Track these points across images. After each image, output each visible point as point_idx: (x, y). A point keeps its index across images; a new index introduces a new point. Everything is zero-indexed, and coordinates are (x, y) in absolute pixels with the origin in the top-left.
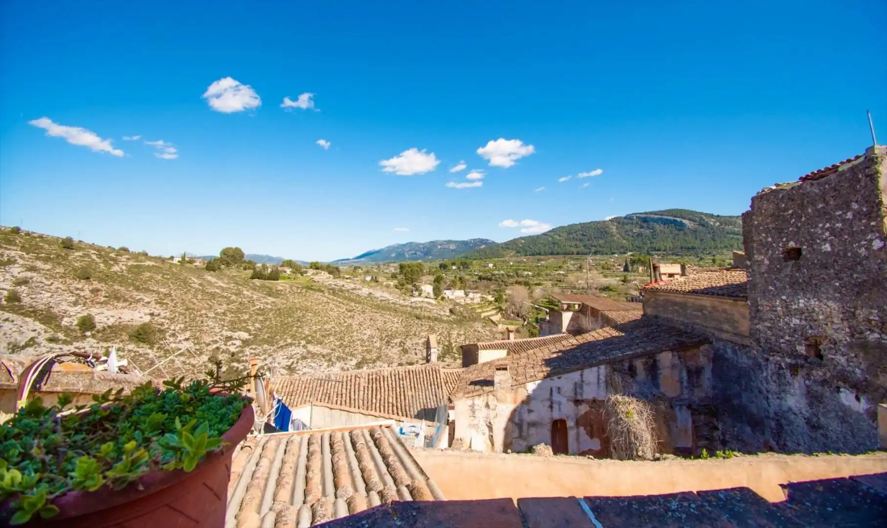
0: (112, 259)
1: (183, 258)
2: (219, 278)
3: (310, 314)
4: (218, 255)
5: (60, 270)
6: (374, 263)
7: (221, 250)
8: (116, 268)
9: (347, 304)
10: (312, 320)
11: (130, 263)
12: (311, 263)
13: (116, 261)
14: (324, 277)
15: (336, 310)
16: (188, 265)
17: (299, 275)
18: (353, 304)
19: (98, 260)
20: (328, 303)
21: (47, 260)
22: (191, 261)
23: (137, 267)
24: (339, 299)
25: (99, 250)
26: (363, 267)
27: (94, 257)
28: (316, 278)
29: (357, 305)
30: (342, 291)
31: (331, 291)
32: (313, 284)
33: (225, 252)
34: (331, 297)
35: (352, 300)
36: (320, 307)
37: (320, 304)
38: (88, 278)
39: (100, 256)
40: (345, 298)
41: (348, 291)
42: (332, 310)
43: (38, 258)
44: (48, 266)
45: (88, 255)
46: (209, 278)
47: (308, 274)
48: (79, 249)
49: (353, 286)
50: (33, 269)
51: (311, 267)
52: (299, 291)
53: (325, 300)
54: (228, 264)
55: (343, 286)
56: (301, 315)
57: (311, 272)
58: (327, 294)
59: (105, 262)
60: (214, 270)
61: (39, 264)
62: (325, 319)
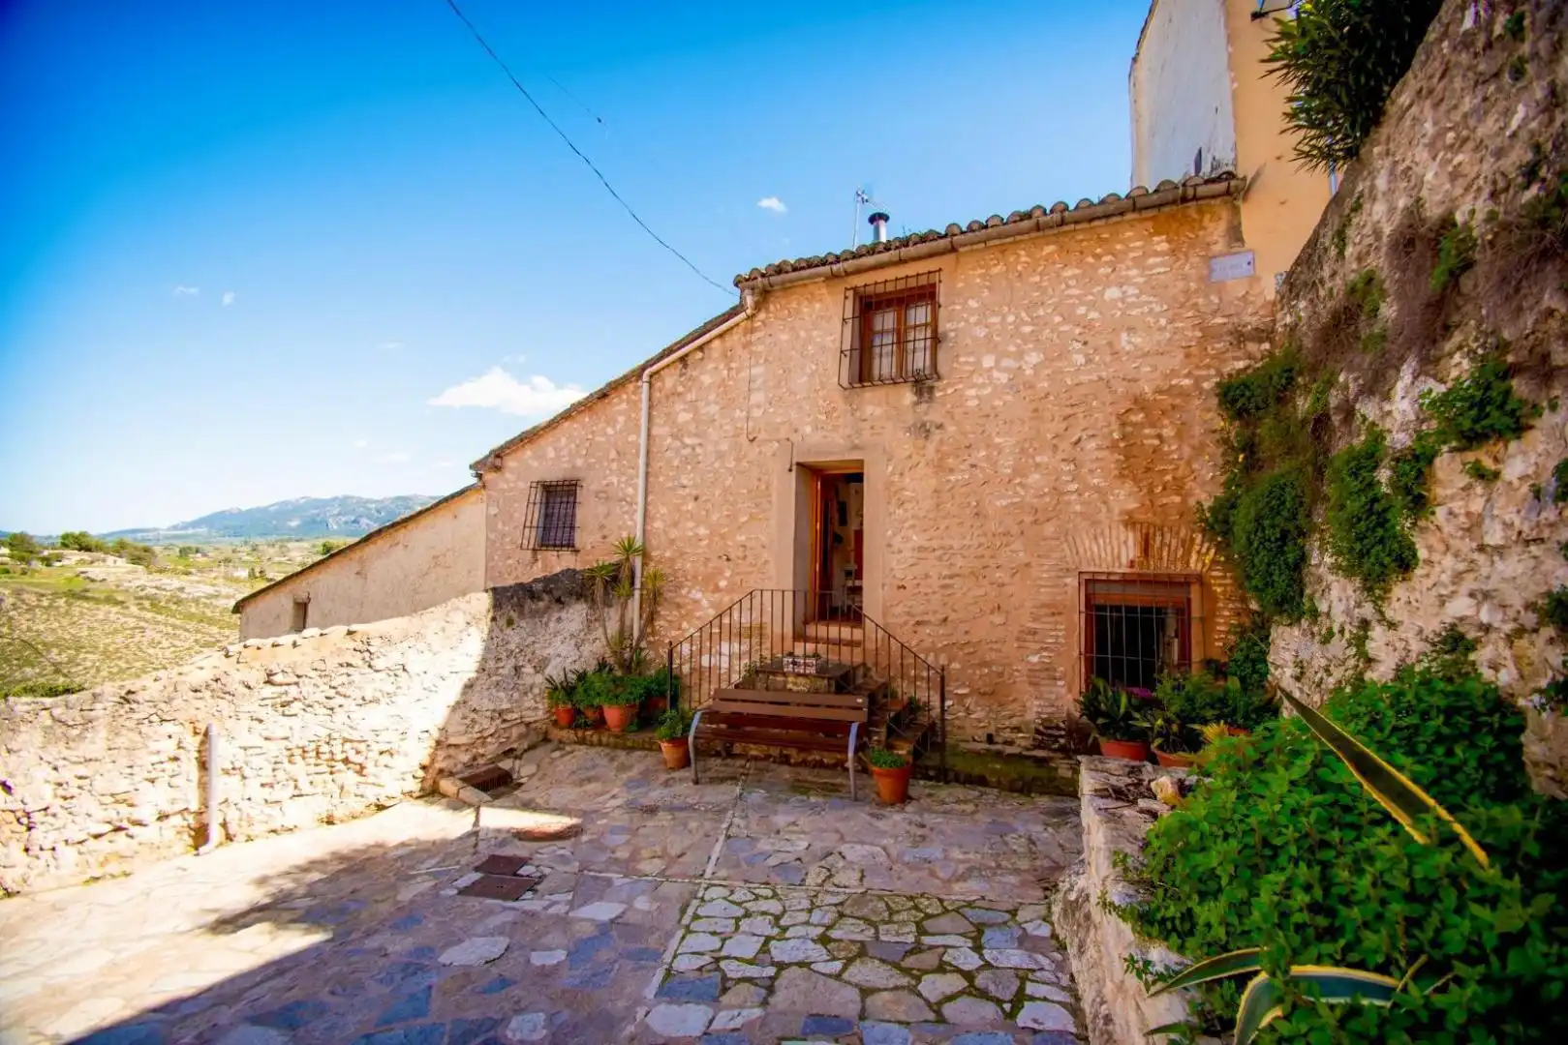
3: (90, 656)
6: (237, 541)
9: (198, 631)
10: (98, 670)
12: (65, 537)
14: (113, 570)
15: (165, 644)
17: (37, 565)
18: (215, 630)
20: (143, 630)
24: (171, 620)
26: (205, 548)
28: (95, 571)
30: (179, 602)
31: (147, 604)
32: (91, 586)
34: (149, 615)
35: (211, 621)
36: (119, 638)
37: (116, 631)
40: (190, 617)
41: (196, 601)
42: (153, 644)
47: (65, 562)
49: (210, 590)
51: (65, 545)
52: (45, 603)
53: (132, 622)
55: (182, 589)
56: (64, 658)
57: (73, 557)
58: (134, 609)
62: (138, 664)
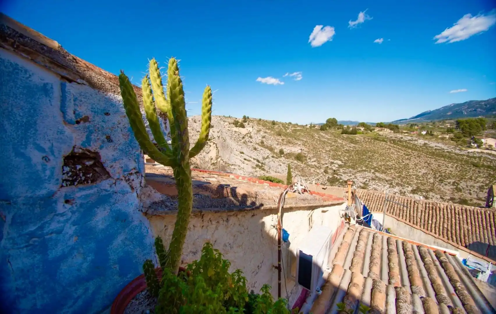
0: (287, 127)
1: (311, 125)
2: (326, 134)
3: (377, 155)
4: (325, 122)
5: (273, 132)
6: (429, 121)
7: (326, 120)
8: (288, 131)
9: (405, 151)
10: (378, 159)
11: (292, 129)
12: (378, 124)
13: (288, 128)
14: (387, 132)
15: (396, 153)
16: (313, 128)
17: (369, 132)
18: (410, 151)
19: (283, 128)
20: (390, 149)
21: (269, 129)
22: (314, 127)
23: (295, 130)
24: (398, 147)
25: (283, 124)
26: (418, 124)
27: (281, 127)
28: (381, 133)
29: (414, 152)
30: (401, 141)
31: (392, 142)
32: (379, 136)
33: (328, 121)
34: (392, 145)
35: (409, 148)
36: (384, 151)
37: (383, 149)
38: (280, 135)
39: (283, 127)
40: (403, 146)
41: (406, 141)
42: (392, 153)
43: (267, 129)
44: (269, 131)
45: (279, 127)
46: (322, 134)
47: (375, 131)
48: (277, 124)
49: (409, 138)
50: (265, 132)
51: (377, 126)
52: (369, 141)
53: (388, 147)
54: (330, 127)
55: (402, 138)
56: (371, 155)
57: (377, 129)
58: (389, 143)
59: (285, 129)
60: (324, 130)
61: (267, 131)
62: (388, 158)
